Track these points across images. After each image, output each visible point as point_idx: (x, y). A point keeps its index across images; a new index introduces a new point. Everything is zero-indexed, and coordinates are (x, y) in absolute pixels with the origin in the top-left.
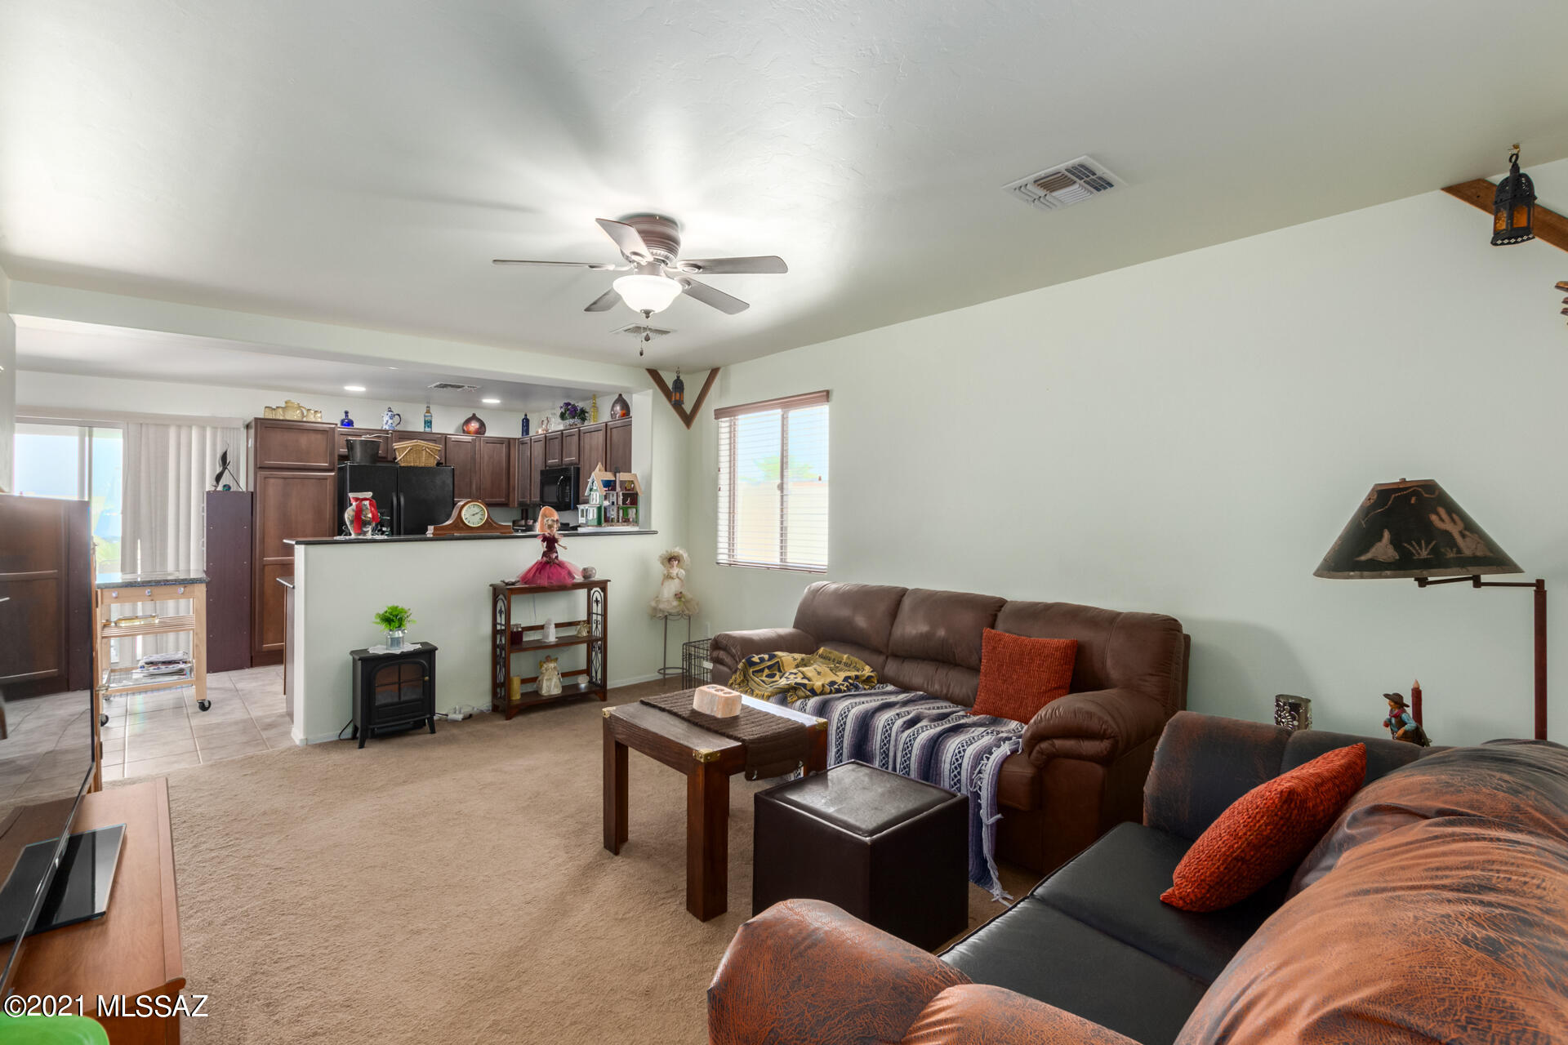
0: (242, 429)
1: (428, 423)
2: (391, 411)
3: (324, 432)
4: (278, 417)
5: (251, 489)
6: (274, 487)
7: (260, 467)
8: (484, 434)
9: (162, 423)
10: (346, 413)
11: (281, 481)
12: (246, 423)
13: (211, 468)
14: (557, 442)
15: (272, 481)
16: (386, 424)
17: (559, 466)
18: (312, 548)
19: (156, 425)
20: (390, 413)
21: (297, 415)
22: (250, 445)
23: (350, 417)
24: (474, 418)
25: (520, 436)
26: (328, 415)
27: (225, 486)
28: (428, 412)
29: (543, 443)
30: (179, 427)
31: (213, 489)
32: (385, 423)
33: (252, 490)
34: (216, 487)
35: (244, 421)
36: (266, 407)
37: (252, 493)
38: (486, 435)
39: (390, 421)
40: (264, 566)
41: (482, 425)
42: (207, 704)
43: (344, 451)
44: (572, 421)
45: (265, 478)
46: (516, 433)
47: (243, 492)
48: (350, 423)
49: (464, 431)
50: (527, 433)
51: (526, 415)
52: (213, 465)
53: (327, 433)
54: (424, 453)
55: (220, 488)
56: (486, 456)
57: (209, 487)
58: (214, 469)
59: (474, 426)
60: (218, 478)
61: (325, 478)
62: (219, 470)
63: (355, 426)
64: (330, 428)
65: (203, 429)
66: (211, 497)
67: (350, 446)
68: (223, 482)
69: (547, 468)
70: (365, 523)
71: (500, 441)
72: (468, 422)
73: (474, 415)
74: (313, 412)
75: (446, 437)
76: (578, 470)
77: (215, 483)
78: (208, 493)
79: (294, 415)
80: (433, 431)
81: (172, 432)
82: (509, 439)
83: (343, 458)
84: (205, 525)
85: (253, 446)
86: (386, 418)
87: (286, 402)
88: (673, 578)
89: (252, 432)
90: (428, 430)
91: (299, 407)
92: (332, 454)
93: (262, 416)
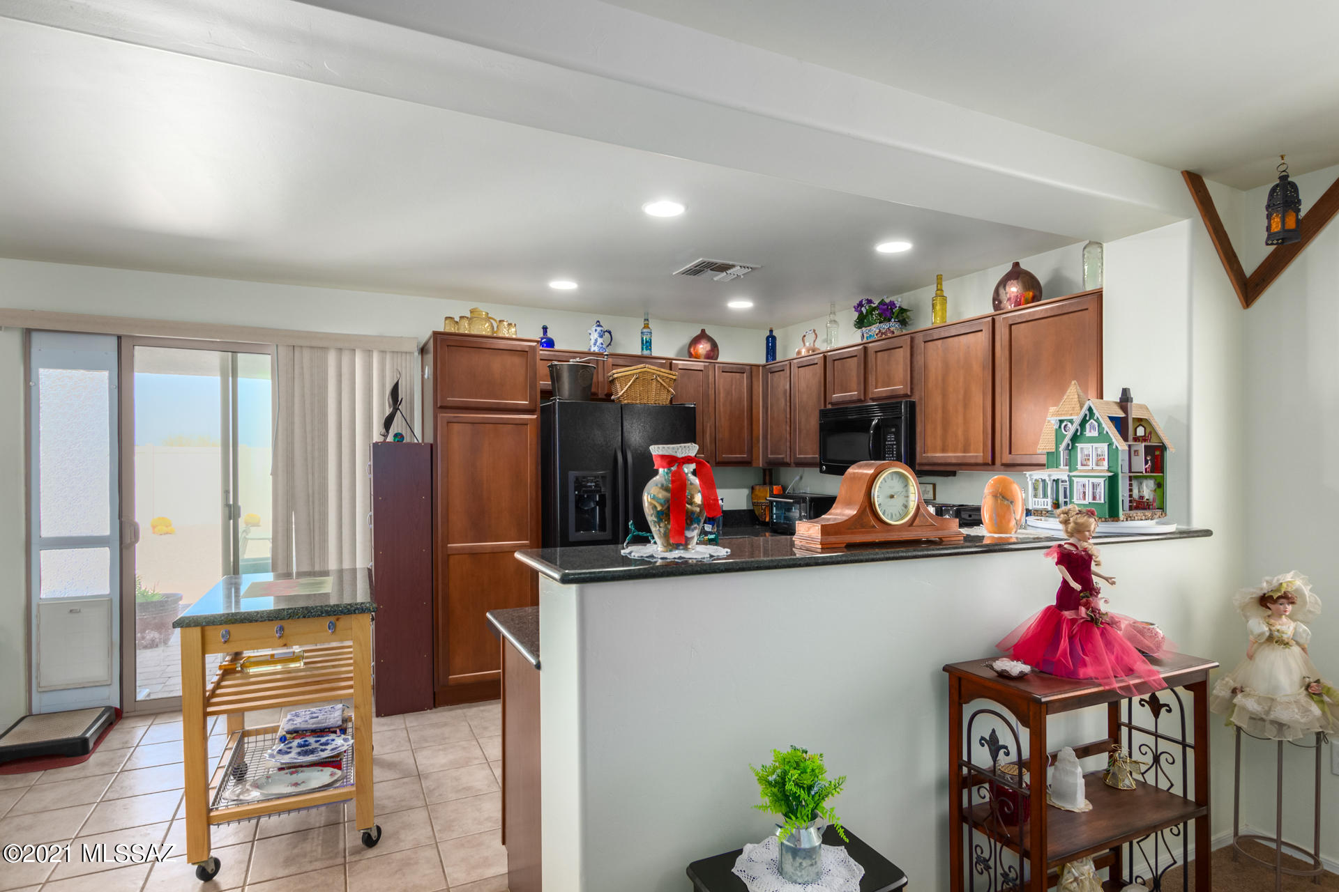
0: (416, 354)
1: (647, 344)
2: (599, 326)
3: (523, 352)
4: (461, 331)
5: (429, 439)
6: (459, 438)
7: (441, 407)
8: (717, 359)
9: (318, 345)
10: (545, 329)
11: (468, 427)
12: (421, 346)
13: (381, 406)
14: (853, 365)
15: (456, 427)
16: (595, 344)
17: (860, 401)
18: (594, 590)
19: (312, 347)
20: (599, 329)
21: (486, 330)
22: (426, 376)
23: (549, 335)
24: (703, 336)
25: (762, 361)
26: (525, 330)
27: (396, 435)
28: (646, 326)
29: (819, 369)
30: (340, 350)
31: (381, 439)
32: (592, 342)
33: (431, 441)
34: (385, 436)
35: (418, 343)
36: (447, 318)
37: (432, 445)
38: (719, 360)
39: (600, 341)
40: (449, 555)
41: (715, 346)
42: (374, 834)
43: (545, 383)
44: (885, 326)
45: (448, 422)
46: (759, 358)
47: (418, 444)
48: (550, 343)
49: (691, 355)
50: (774, 358)
51: (771, 331)
52: (382, 405)
53: (524, 353)
54: (654, 383)
55: (390, 439)
56: (722, 391)
57: (377, 438)
58: (383, 411)
59: (703, 348)
60: (388, 423)
61: (524, 423)
62: (388, 411)
63: (557, 347)
64: (530, 346)
65: (369, 352)
66: (380, 452)
67: (555, 374)
68: (392, 431)
69: (829, 407)
70: (689, 519)
71: (739, 369)
72: (696, 341)
73: (703, 331)
74: (505, 323)
75: (671, 363)
76: (912, 406)
77: (383, 431)
78: (376, 445)
79: (483, 329)
80: (654, 354)
81: (332, 358)
82: (751, 366)
83: (547, 394)
84: (372, 493)
85: (431, 377)
86: (595, 336)
87: (471, 312)
88: (1286, 644)
89: (430, 357)
90: (646, 353)
91: (488, 318)
92: (533, 385)
93: (442, 330)
